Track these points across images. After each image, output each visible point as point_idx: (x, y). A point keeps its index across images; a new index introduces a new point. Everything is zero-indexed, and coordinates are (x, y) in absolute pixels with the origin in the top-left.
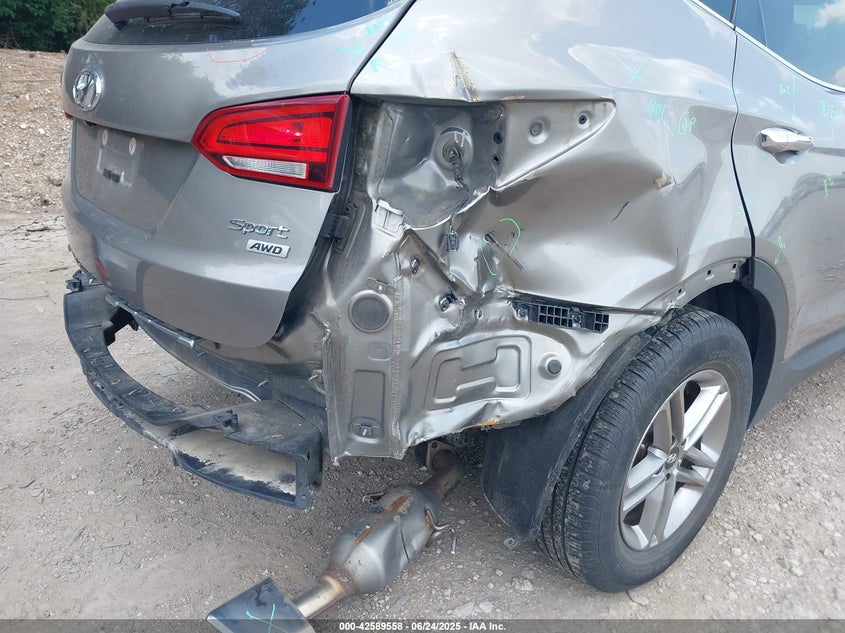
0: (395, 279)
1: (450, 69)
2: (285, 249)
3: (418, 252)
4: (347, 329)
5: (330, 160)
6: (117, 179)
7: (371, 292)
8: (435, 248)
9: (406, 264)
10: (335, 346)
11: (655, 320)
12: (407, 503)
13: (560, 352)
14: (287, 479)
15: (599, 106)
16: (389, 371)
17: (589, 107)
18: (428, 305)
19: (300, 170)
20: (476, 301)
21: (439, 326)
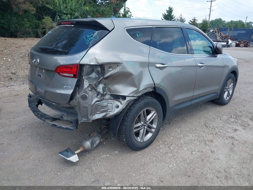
0: (88, 92)
1: (95, 60)
2: (70, 87)
3: (92, 87)
4: (81, 100)
5: (77, 73)
6: (41, 76)
7: (84, 94)
8: (94, 87)
9: (90, 89)
10: (79, 103)
11: (136, 98)
12: (96, 135)
13: (119, 104)
14: (71, 127)
15: (120, 64)
16: (88, 107)
17: (118, 64)
18: (94, 96)
19: (72, 75)
20: (103, 95)
21: (96, 99)
